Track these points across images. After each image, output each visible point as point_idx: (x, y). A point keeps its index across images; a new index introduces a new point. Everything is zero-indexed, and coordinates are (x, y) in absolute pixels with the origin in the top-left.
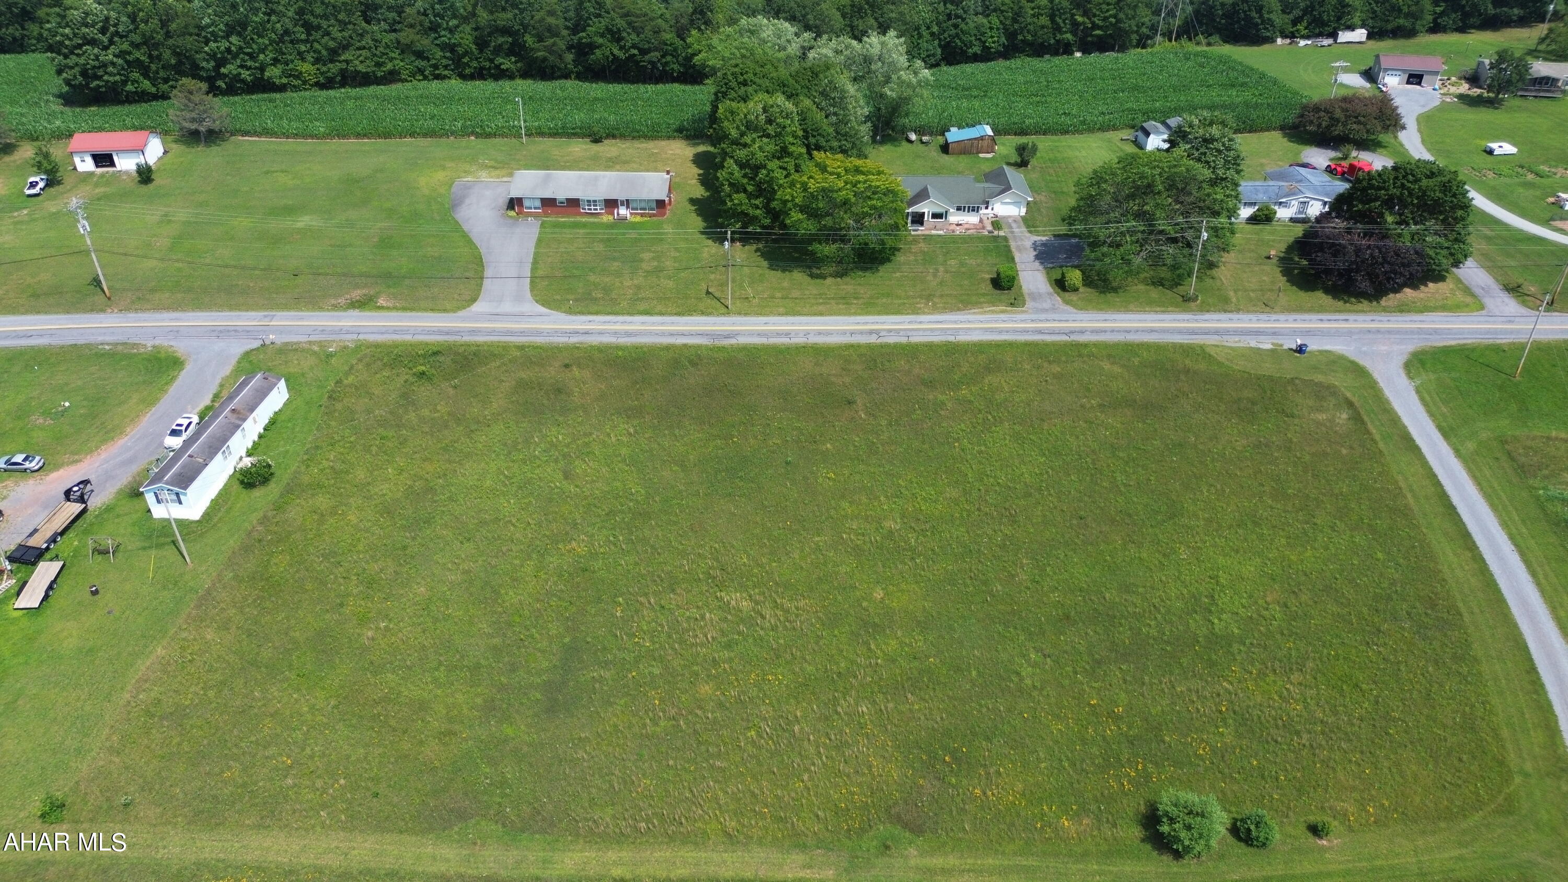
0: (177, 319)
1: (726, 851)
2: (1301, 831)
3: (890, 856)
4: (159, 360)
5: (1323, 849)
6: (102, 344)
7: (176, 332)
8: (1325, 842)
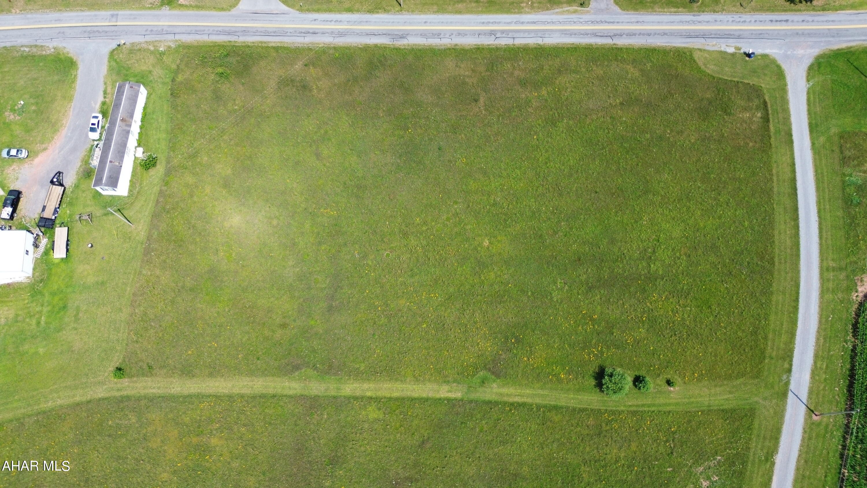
0: (58, 20)
1: (414, 385)
2: (663, 383)
3: (485, 387)
4: (60, 60)
5: (670, 392)
6: (22, 46)
7: (61, 33)
8: (672, 389)
